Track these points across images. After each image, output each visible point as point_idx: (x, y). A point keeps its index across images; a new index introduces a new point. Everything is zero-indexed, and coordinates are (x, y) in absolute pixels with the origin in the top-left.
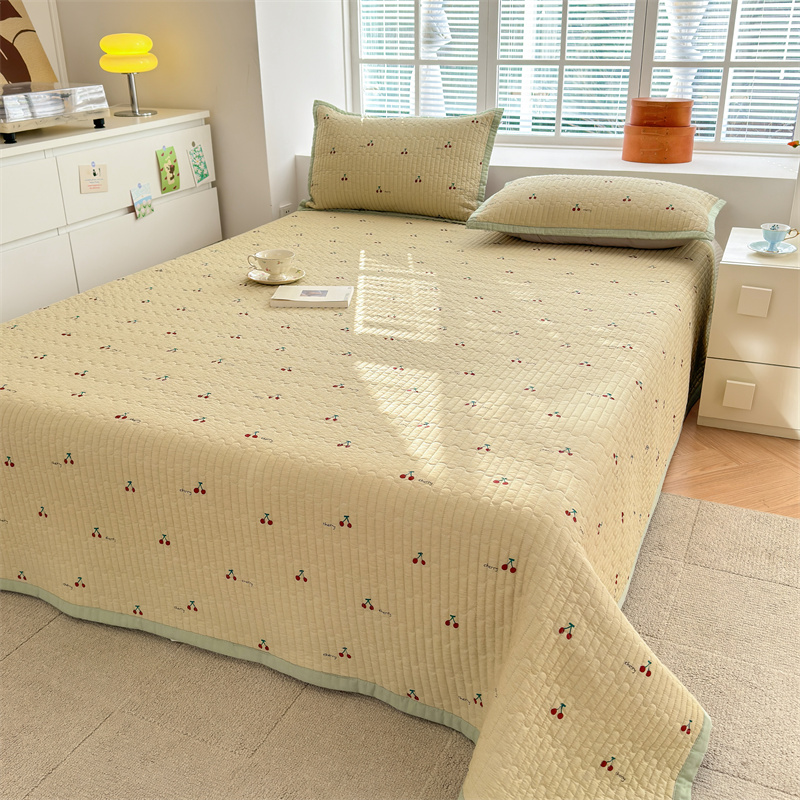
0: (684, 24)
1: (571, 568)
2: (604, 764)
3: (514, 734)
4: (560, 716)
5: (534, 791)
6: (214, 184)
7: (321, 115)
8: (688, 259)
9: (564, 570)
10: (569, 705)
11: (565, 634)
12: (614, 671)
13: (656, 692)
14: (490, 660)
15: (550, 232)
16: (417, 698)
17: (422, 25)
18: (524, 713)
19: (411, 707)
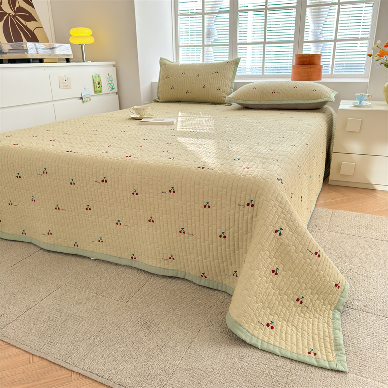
0: (316, 25)
1: (281, 202)
2: (298, 300)
3: (254, 280)
4: (276, 274)
5: (264, 311)
6: (117, 93)
7: (163, 63)
8: (323, 112)
9: (277, 203)
10: (280, 269)
11: (278, 233)
12: (302, 253)
13: (323, 265)
14: (241, 252)
15: (262, 103)
16: (205, 277)
17: (205, 30)
18: (259, 271)
19: (203, 282)
